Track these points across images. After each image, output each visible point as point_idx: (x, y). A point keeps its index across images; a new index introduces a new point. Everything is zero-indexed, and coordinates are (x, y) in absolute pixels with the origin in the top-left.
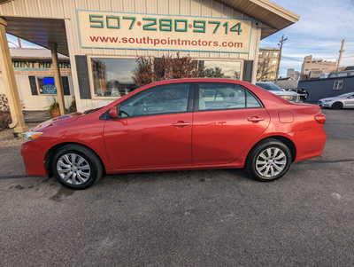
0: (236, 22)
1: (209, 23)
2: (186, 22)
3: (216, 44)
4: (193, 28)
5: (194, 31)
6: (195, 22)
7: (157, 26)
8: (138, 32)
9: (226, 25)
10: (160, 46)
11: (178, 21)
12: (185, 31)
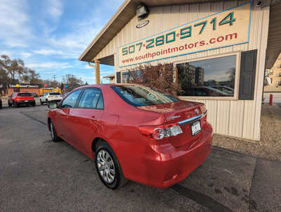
0: (227, 13)
1: (195, 26)
2: (174, 33)
3: (202, 43)
4: (180, 36)
5: (181, 38)
6: (181, 30)
7: (154, 44)
8: (144, 51)
9: (214, 21)
10: (156, 57)
11: (169, 34)
12: (174, 40)
